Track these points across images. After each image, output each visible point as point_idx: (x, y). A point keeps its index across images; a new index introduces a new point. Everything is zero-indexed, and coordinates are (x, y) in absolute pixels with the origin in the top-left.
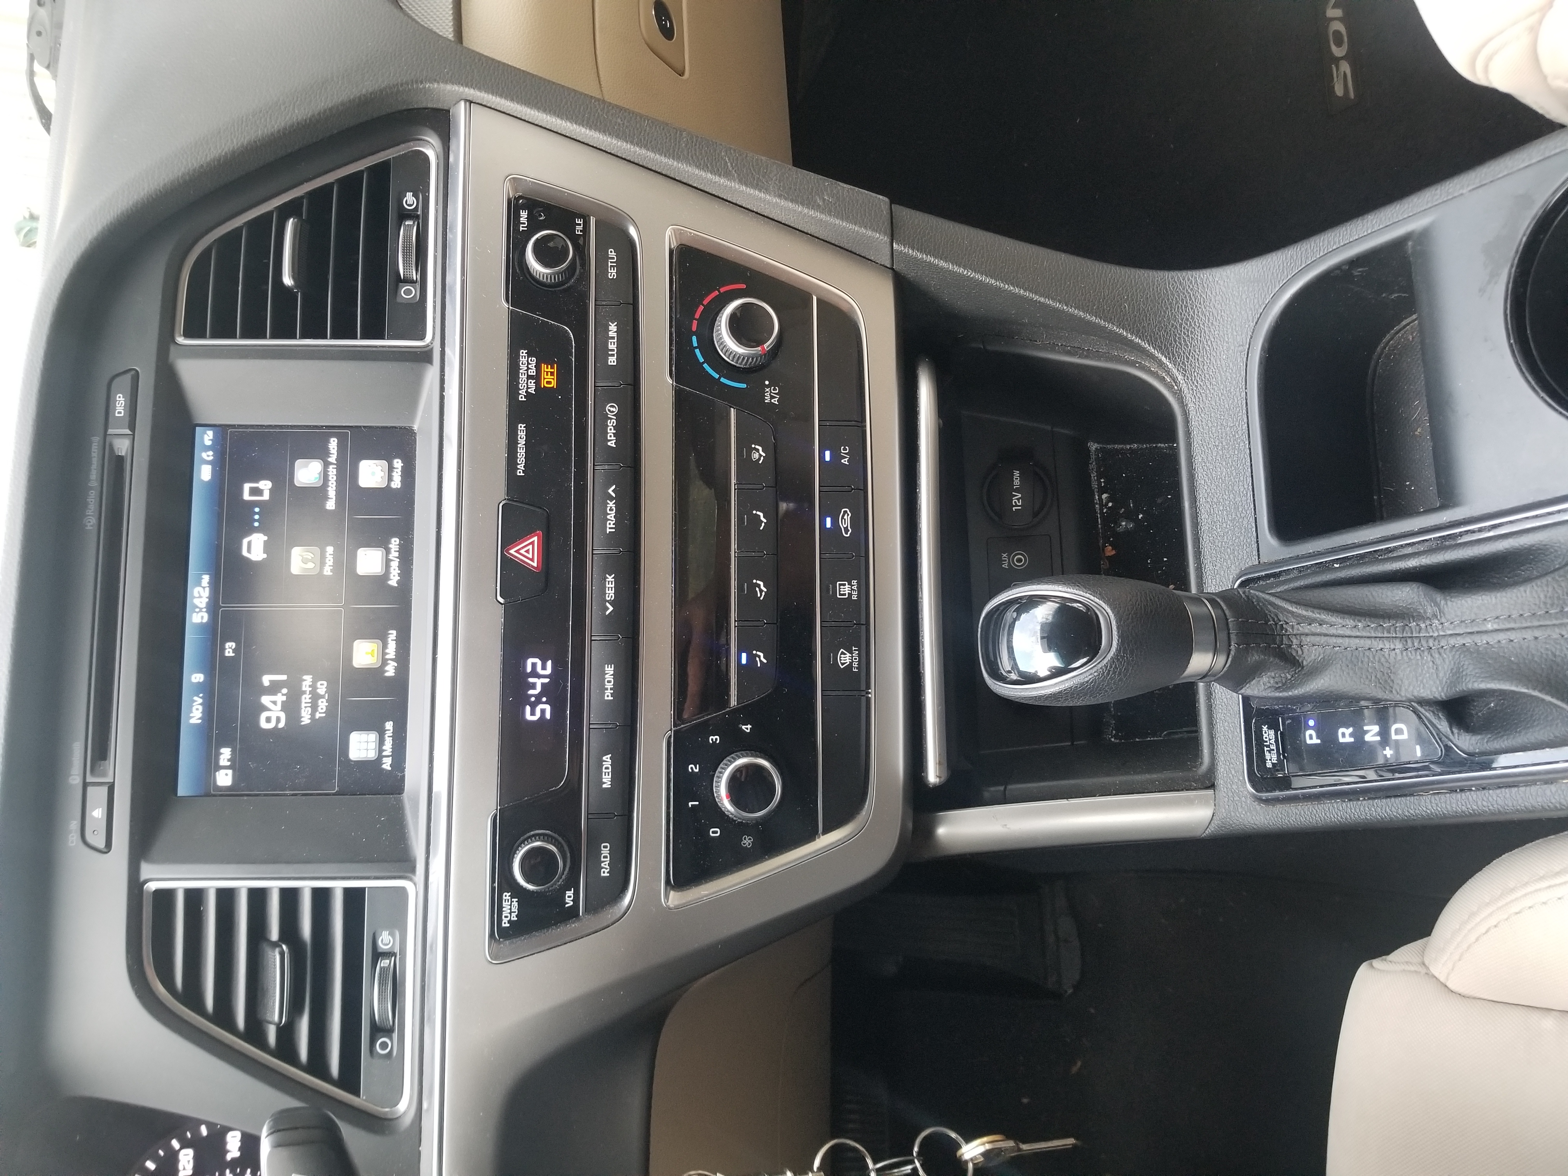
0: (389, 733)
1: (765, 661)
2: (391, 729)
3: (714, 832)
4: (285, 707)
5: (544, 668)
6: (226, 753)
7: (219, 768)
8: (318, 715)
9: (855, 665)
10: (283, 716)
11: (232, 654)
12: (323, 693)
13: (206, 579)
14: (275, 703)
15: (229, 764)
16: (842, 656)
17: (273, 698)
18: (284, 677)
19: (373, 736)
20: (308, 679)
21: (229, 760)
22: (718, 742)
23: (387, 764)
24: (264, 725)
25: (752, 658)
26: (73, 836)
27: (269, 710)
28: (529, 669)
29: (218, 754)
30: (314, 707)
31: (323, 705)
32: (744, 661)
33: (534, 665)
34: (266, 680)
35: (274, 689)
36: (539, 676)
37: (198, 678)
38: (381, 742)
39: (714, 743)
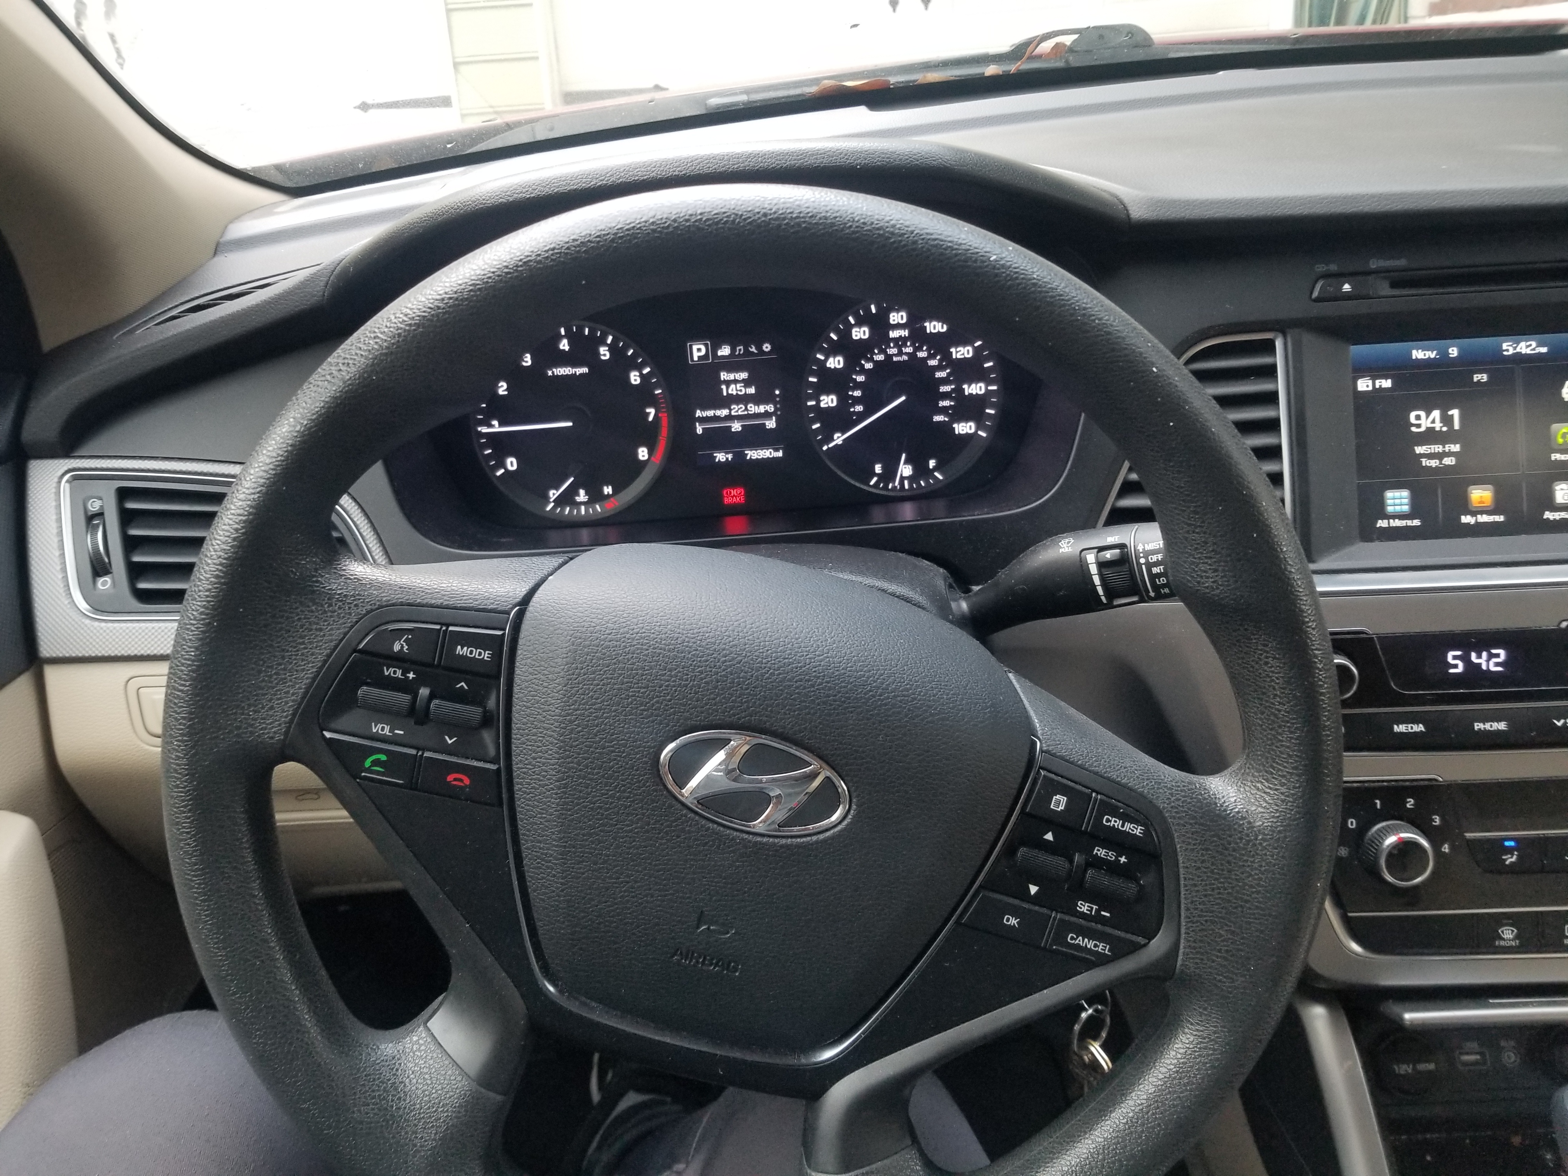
0: (1409, 523)
1: (1507, 863)
2: (1414, 524)
3: (1352, 823)
4: (1430, 430)
5: (1497, 664)
6: (1387, 384)
7: (1373, 379)
8: (1423, 460)
9: (1502, 943)
10: (1423, 429)
11: (1475, 380)
12: (1443, 462)
13: (1544, 350)
14: (1433, 422)
15: (1377, 386)
16: (1510, 932)
17: (1438, 420)
18: (1457, 426)
19: (1406, 508)
20: (1456, 448)
21: (1380, 386)
22: (1434, 823)
23: (1382, 523)
24: (1413, 415)
25: (1510, 850)
26: (1323, 267)
27: (1427, 417)
28: (1494, 651)
29: (1386, 377)
30: (1431, 456)
31: (1434, 463)
32: (1507, 844)
33: (1498, 656)
34: (1455, 413)
35: (1447, 420)
36: (1488, 661)
37: (1454, 352)
38: (1402, 517)
39: (1433, 820)
